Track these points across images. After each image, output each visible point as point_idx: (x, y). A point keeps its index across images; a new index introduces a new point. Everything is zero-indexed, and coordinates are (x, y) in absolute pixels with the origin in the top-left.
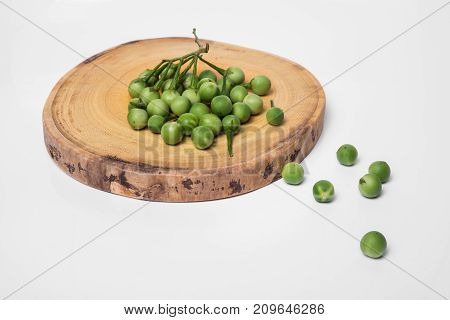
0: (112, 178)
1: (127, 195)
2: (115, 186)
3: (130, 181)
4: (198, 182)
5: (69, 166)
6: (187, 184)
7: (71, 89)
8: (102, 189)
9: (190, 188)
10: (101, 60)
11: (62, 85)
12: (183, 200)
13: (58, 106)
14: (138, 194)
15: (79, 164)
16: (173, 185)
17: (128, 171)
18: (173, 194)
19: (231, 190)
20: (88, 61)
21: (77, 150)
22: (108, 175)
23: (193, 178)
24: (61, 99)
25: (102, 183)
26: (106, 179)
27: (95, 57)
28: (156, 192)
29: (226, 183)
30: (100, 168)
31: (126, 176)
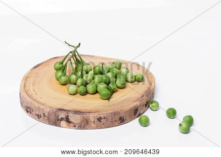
0: (62, 119)
1: (69, 127)
2: (63, 123)
3: (71, 120)
4: (105, 118)
5: (38, 115)
6: (99, 119)
7: (31, 80)
8: (56, 125)
9: (100, 121)
10: (42, 66)
11: (26, 78)
12: (98, 127)
13: (27, 88)
14: (75, 126)
15: (44, 114)
16: (93, 120)
17: (70, 115)
18: (93, 125)
19: (120, 122)
20: (36, 67)
21: (42, 107)
22: (60, 118)
23: (102, 116)
24: (28, 84)
25: (56, 122)
26: (58, 120)
27: (38, 65)
28: (84, 125)
29: (117, 118)
30: (55, 114)
31: (69, 117)
